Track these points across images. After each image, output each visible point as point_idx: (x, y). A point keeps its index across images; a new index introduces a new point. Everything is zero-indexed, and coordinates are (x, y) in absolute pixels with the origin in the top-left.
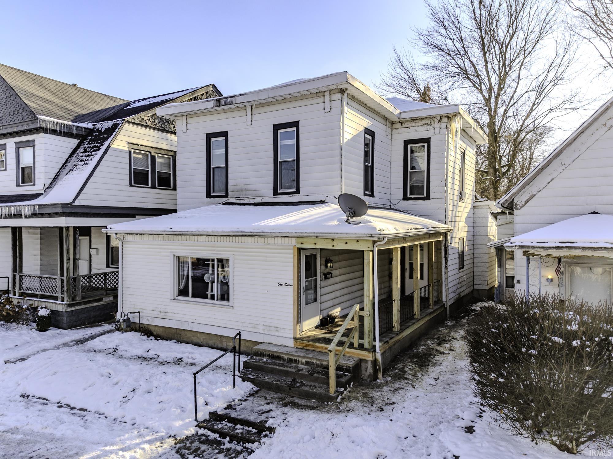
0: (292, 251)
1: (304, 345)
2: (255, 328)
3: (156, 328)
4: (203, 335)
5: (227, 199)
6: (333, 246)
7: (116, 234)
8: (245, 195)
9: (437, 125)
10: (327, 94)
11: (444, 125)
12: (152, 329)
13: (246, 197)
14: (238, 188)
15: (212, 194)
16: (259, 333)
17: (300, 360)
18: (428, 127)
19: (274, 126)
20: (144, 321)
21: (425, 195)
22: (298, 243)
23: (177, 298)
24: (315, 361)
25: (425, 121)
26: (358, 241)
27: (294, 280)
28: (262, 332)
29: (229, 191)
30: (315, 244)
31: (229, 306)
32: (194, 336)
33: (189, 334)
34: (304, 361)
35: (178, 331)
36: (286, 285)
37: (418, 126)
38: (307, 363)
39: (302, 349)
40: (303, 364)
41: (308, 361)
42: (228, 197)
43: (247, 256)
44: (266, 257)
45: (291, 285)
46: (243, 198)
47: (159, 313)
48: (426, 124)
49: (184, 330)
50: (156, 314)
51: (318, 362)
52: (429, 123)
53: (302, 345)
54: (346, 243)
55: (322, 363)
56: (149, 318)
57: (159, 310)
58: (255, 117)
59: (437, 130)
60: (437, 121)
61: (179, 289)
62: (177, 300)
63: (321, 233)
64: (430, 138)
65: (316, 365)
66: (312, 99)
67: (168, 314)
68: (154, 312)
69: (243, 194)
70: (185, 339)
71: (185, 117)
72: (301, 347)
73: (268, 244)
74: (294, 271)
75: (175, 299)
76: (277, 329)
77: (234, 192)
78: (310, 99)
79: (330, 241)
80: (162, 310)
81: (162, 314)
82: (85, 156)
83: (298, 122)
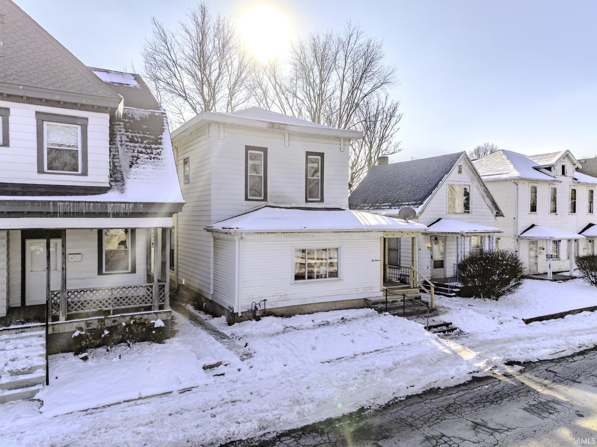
0: (380, 240)
2: (357, 290)
3: (279, 309)
5: (266, 202)
6: (402, 235)
8: (282, 200)
10: (342, 140)
12: (274, 311)
13: (283, 203)
14: (276, 194)
15: (249, 198)
17: (397, 300)
20: (268, 307)
22: (383, 235)
23: (295, 282)
26: (412, 233)
28: (362, 292)
29: (267, 196)
30: (393, 235)
32: (314, 308)
33: (309, 307)
34: (399, 300)
35: (300, 307)
36: (376, 260)
39: (388, 296)
40: (400, 302)
44: (364, 244)
45: (379, 260)
46: (281, 202)
47: (280, 297)
49: (305, 305)
50: (276, 298)
54: (408, 234)
56: (273, 303)
57: (279, 294)
61: (295, 275)
66: (333, 140)
67: (288, 296)
68: (274, 297)
71: (222, 126)
74: (381, 252)
76: (371, 288)
77: (272, 198)
78: (331, 140)
79: (401, 233)
80: (282, 294)
81: (282, 297)
82: (140, 147)
83: (323, 153)
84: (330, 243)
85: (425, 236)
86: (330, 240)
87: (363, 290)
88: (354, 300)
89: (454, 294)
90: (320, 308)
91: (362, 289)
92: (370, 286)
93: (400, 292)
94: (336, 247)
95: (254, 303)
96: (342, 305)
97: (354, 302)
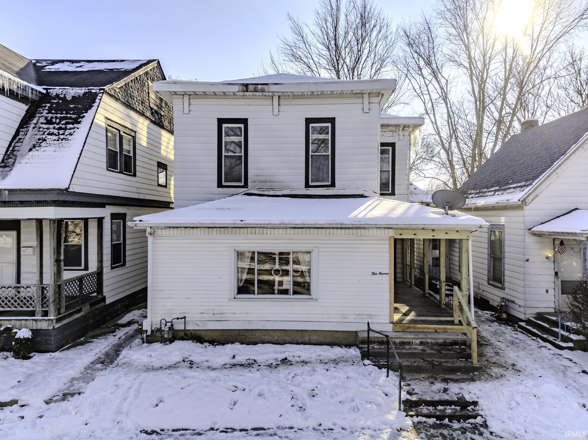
0: (388, 242)
1: (404, 328)
2: (344, 318)
3: (209, 333)
4: (278, 332)
5: (247, 189)
6: (433, 236)
7: (151, 227)
8: (270, 186)
9: (401, 133)
10: (366, 97)
11: (406, 133)
12: (203, 334)
13: (271, 189)
14: (261, 178)
15: (223, 184)
16: (350, 322)
17: (413, 342)
18: (394, 133)
19: (306, 119)
20: (190, 327)
21: (390, 191)
22: (395, 234)
23: (236, 297)
24: (429, 341)
25: (390, 128)
26: (457, 231)
27: (390, 268)
28: (352, 321)
29: (249, 181)
30: (415, 234)
31: (312, 299)
32: (265, 335)
33: (258, 334)
34: (418, 342)
35: (242, 332)
36: (380, 274)
37: (385, 132)
38: (421, 343)
39: (403, 332)
40: (417, 345)
41: (423, 342)
42: (247, 188)
43: (335, 247)
44: (358, 248)
45: (386, 274)
46: (268, 189)
47: (212, 315)
48: (392, 131)
49: (251, 330)
50: (206, 317)
51: (433, 341)
52: (394, 130)
53: (402, 328)
54: (446, 233)
55: (437, 341)
56: (198, 323)
57: (212, 312)
58: (282, 108)
59: (401, 137)
60: (401, 129)
61: (238, 286)
62: (237, 298)
63: (431, 225)
64: (395, 143)
65: (431, 343)
66: (350, 98)
67: (224, 315)
68: (203, 315)
69: (268, 185)
70: (252, 340)
71: (186, 98)
72: (401, 330)
73: (361, 236)
74: (390, 260)
75: (235, 298)
76: (370, 316)
77: (254, 183)
78: (348, 98)
79: (431, 231)
80: (215, 312)
81: (216, 315)
82: (54, 128)
83: (334, 118)
84: (293, 243)
85: (538, 238)
86: (293, 240)
87: (355, 319)
88: (336, 331)
89: (571, 345)
90: (276, 337)
91: (353, 317)
92: (369, 313)
93: (428, 328)
94: (308, 250)
95: (163, 321)
96: (315, 337)
97: (336, 335)
